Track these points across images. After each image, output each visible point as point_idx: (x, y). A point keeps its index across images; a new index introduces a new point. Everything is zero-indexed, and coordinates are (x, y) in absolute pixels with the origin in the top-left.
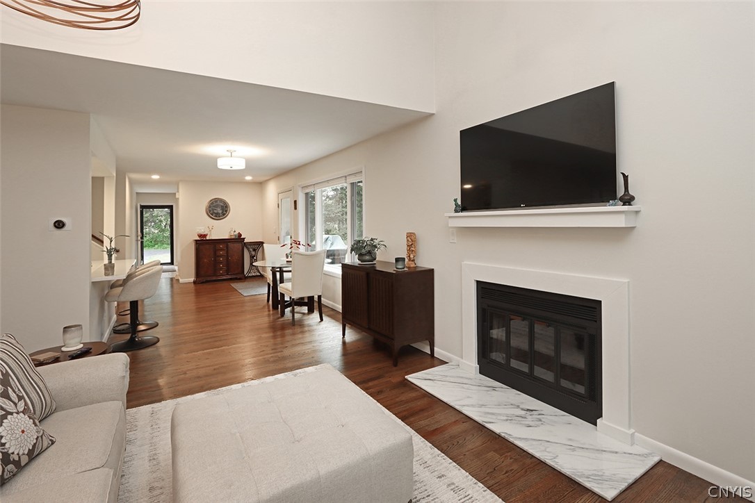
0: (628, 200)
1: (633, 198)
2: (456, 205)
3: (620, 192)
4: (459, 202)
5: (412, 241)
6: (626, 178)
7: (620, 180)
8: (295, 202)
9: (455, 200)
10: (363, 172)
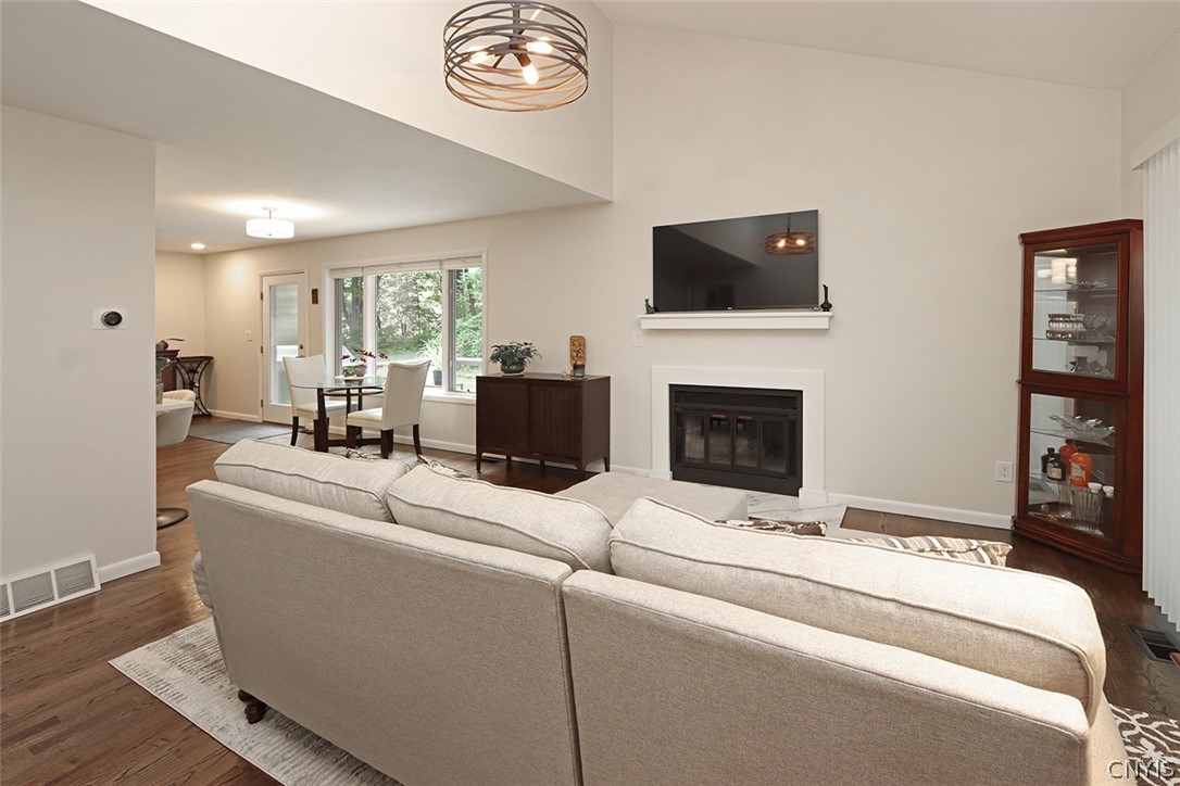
0: (827, 307)
1: (831, 306)
2: (648, 306)
3: (822, 300)
4: (651, 303)
5: (578, 346)
6: (826, 288)
7: (822, 290)
8: (315, 292)
9: (647, 301)
10: (484, 258)
